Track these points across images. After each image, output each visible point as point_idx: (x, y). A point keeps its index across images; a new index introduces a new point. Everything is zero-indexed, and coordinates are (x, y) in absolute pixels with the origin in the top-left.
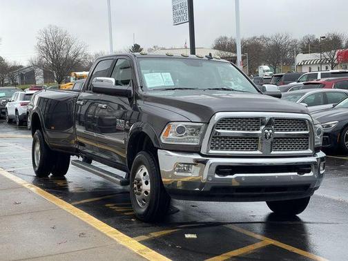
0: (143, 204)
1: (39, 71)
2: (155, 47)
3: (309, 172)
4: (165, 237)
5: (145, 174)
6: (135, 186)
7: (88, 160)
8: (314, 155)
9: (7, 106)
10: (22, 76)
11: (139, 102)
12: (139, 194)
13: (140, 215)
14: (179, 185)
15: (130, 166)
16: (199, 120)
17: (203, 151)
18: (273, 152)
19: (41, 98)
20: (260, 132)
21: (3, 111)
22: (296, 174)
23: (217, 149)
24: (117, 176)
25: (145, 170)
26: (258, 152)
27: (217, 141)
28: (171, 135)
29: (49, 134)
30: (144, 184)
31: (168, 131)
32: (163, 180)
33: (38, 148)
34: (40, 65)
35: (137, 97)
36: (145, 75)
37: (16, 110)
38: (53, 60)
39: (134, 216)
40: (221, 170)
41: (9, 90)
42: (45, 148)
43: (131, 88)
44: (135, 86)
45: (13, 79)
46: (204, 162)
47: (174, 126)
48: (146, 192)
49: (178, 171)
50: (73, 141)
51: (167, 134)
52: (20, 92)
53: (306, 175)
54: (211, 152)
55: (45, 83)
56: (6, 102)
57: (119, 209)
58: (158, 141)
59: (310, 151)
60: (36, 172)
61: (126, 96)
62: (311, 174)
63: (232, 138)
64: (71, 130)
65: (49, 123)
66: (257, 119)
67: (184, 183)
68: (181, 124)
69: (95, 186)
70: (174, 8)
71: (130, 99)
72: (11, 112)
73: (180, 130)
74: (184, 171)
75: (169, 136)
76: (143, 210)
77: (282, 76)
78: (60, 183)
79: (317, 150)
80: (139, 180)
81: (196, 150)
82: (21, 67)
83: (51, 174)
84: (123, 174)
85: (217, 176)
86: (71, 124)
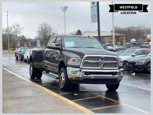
0: (63, 85)
1: (39, 41)
2: (87, 31)
3: (116, 75)
4: (68, 94)
5: (63, 75)
6: (60, 79)
7: (48, 72)
8: (119, 69)
9: (24, 55)
10: (32, 43)
11: (63, 52)
12: (61, 82)
13: (61, 88)
14: (74, 78)
15: (59, 73)
16: (79, 57)
17: (81, 67)
18: (104, 68)
19: (33, 51)
20: (99, 61)
21: (23, 57)
22: (112, 75)
23: (85, 66)
24: (55, 76)
25: (63, 74)
26: (99, 68)
27: (86, 64)
28: (71, 62)
29: (35, 63)
30: (63, 78)
31: (70, 61)
32: (68, 77)
33: (31, 68)
34: (39, 39)
35: (62, 50)
36: (65, 43)
37: (27, 56)
38: (44, 36)
39: (60, 89)
40: (86, 73)
41: (25, 49)
42: (34, 68)
43: (60, 47)
44: (62, 47)
45: (28, 44)
46: (80, 71)
47: (72, 59)
48: (63, 81)
49: (73, 74)
50: (43, 66)
51: (69, 62)
52: (29, 50)
53: (116, 76)
54: (83, 67)
55: (41, 46)
56: (24, 53)
57: (55, 87)
58: (67, 64)
59: (117, 68)
60: (31, 77)
61: (59, 50)
62: (117, 75)
63: (90, 63)
64: (42, 62)
65: (35, 60)
66: (99, 57)
67: (75, 77)
68: (74, 58)
69: (51, 81)
70: (92, 16)
71: (60, 51)
72: (25, 57)
73: (74, 60)
74: (75, 74)
75: (70, 62)
76: (62, 87)
77: (136, 43)
78: (39, 80)
79: (120, 68)
80: (61, 77)
81: (78, 67)
82: (32, 39)
83: (36, 78)
84: (58, 76)
85: (85, 75)
86: (42, 60)
